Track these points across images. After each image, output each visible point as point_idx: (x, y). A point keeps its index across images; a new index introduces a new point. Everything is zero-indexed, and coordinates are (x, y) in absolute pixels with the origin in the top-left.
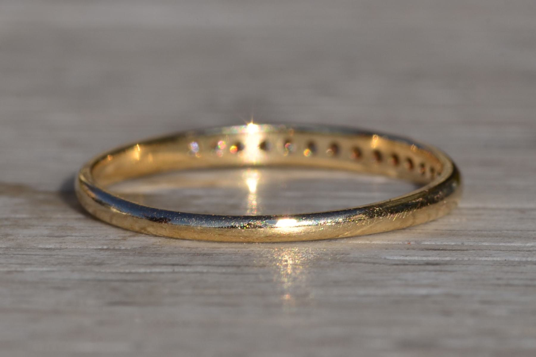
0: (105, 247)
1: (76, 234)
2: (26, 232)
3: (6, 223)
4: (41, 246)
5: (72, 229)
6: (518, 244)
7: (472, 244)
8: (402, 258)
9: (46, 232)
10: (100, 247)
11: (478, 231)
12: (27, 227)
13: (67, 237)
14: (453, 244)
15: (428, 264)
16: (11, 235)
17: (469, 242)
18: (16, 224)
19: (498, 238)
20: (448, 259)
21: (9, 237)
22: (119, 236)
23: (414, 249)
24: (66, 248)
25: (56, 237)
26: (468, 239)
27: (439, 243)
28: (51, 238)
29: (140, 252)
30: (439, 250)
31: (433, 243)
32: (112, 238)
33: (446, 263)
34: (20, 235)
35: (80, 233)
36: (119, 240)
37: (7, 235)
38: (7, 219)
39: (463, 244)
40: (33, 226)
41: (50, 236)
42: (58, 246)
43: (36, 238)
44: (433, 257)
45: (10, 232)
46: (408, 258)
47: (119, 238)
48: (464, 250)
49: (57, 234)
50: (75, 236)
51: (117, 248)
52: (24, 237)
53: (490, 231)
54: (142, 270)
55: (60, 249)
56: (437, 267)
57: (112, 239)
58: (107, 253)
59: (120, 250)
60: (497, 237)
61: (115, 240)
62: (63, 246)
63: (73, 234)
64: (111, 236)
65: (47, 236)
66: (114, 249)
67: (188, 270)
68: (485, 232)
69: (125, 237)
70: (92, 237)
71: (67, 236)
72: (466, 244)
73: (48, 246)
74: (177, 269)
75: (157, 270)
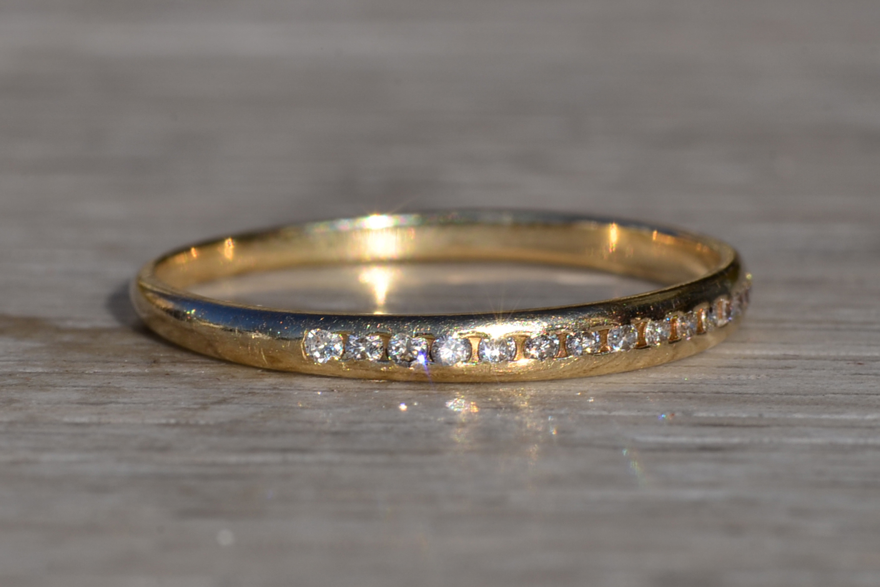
0: (173, 421)
1: (125, 400)
2: (43, 396)
3: (10, 381)
4: (66, 419)
5: (118, 391)
6: (851, 416)
7: (775, 416)
8: (661, 439)
9: (75, 396)
10: (164, 421)
11: (787, 394)
12: (43, 388)
13: (110, 405)
14: (744, 416)
15: (704, 448)
16: (17, 401)
17: (771, 413)
18: (27, 383)
19: (819, 406)
20: (736, 440)
21: (14, 405)
22: (196, 404)
23: (680, 424)
24: (109, 423)
25: (93, 404)
26: (770, 408)
27: (721, 415)
28: (84, 406)
29: (230, 428)
30: (721, 425)
31: (713, 415)
32: (183, 406)
33: (733, 448)
34: (33, 401)
35: (131, 398)
36: (195, 409)
37: (11, 401)
38: (10, 375)
39: (761, 415)
40: (54, 386)
41: (82, 403)
42: (95, 419)
43: (58, 406)
44: (713, 438)
45: (17, 396)
46: (670, 440)
47: (196, 406)
48: (762, 426)
49: (93, 400)
50: (125, 403)
51: (192, 422)
52: (39, 404)
53: (805, 395)
54: (233, 459)
55: (99, 424)
56: (719, 455)
57: (185, 408)
58: (176, 431)
59: (196, 425)
60: (817, 404)
61: (189, 409)
62: (104, 419)
63: (120, 400)
64: (182, 403)
65: (78, 403)
66: (187, 425)
67: (308, 458)
68: (798, 397)
69: (205, 404)
70: (152, 405)
71: (111, 403)
72: (766, 415)
73: (78, 420)
74: (291, 457)
75: (258, 458)
